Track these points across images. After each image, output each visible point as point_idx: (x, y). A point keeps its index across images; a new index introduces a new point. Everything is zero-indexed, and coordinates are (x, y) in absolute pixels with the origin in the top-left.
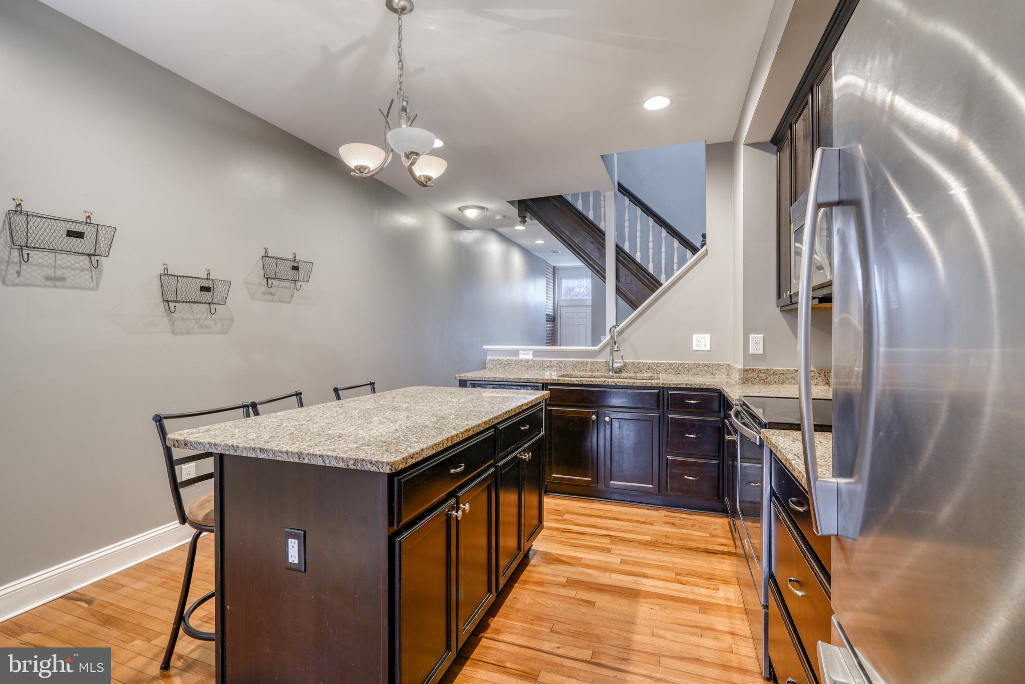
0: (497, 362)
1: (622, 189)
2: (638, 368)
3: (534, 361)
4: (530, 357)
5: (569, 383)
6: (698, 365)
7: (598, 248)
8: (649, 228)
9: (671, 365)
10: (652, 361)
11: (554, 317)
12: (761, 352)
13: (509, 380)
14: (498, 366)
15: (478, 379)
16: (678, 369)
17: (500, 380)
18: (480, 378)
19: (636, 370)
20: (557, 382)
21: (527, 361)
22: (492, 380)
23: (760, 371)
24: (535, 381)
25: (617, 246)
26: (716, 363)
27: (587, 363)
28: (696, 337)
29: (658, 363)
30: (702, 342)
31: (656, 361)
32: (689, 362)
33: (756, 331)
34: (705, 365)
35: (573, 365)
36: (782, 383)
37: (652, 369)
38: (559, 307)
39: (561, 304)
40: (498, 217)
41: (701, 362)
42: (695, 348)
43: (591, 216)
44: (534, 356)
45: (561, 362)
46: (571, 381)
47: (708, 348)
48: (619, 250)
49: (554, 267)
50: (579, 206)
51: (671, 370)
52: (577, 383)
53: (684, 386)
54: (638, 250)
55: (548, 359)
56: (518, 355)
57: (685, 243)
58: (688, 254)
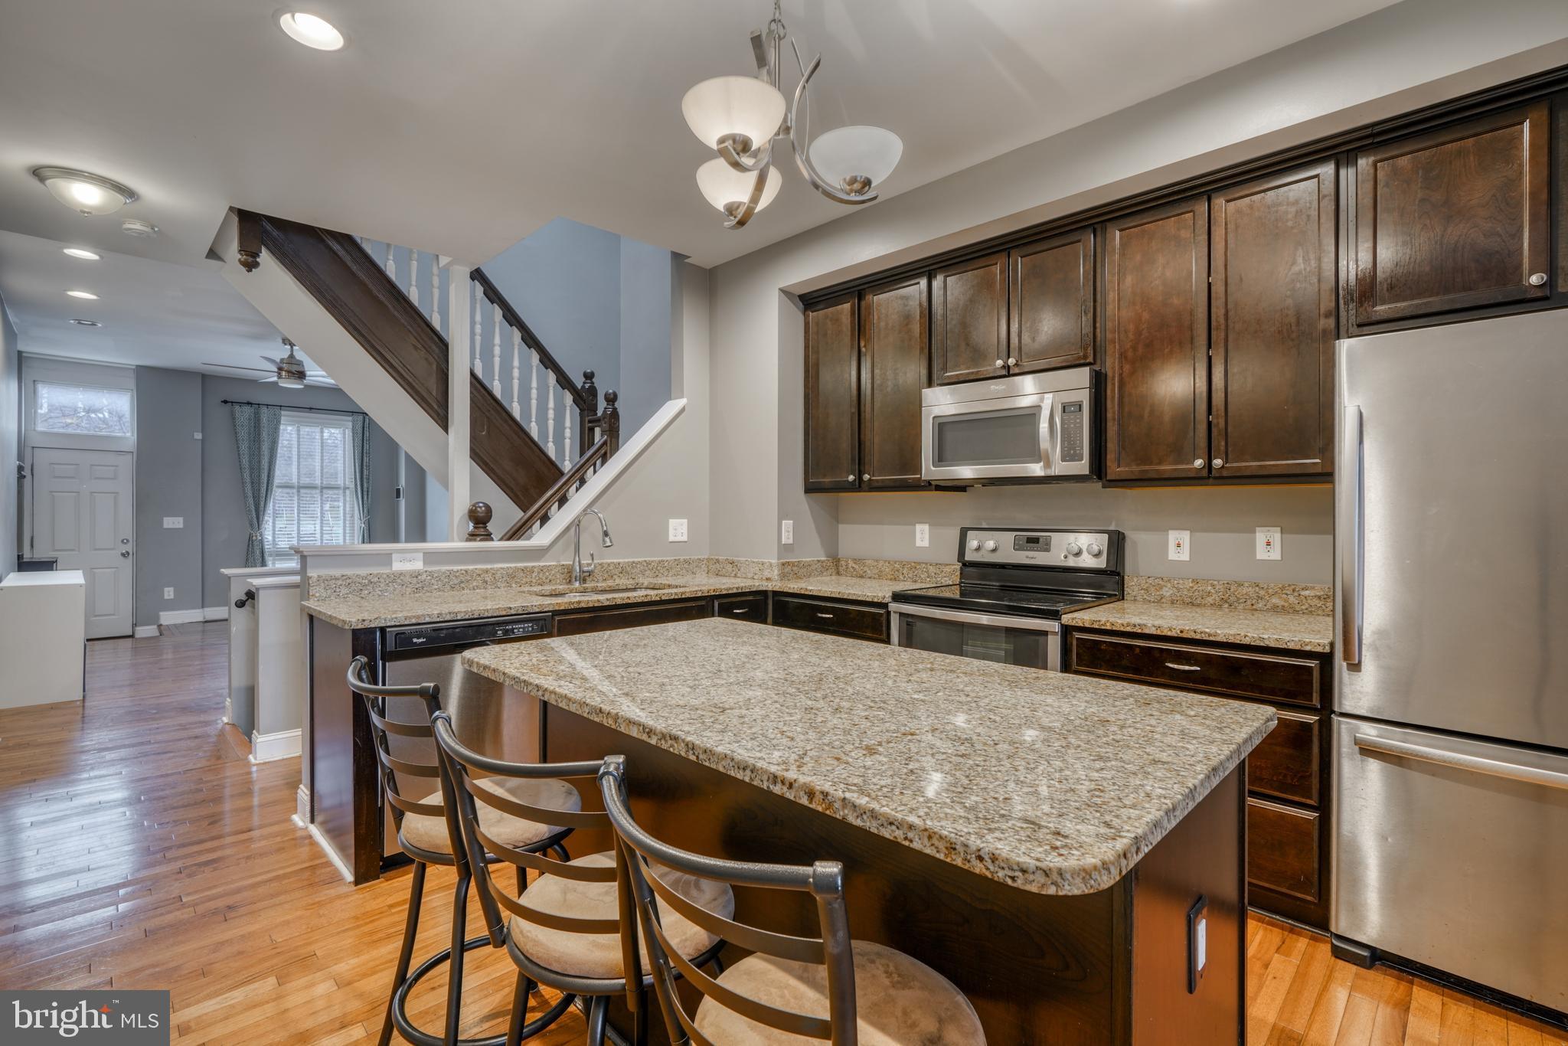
0: (340, 582)
4: (418, 565)
5: (596, 605)
6: (677, 562)
7: (427, 360)
8: (513, 345)
9: (648, 563)
10: (627, 560)
12: (791, 541)
13: (486, 615)
14: (344, 591)
17: (467, 617)
19: (606, 575)
20: (576, 606)
21: (416, 575)
22: (448, 618)
23: (793, 564)
24: (537, 610)
27: (532, 569)
28: (672, 523)
29: (634, 562)
30: (678, 529)
31: (631, 560)
32: (668, 558)
33: (787, 517)
34: (685, 561)
35: (508, 575)
37: (627, 572)
39: (38, 442)
41: (682, 558)
42: (671, 538)
44: (426, 563)
45: (487, 571)
47: (685, 538)
51: (649, 572)
54: (497, 379)
55: (459, 568)
56: (390, 564)
57: (564, 381)
58: (568, 398)
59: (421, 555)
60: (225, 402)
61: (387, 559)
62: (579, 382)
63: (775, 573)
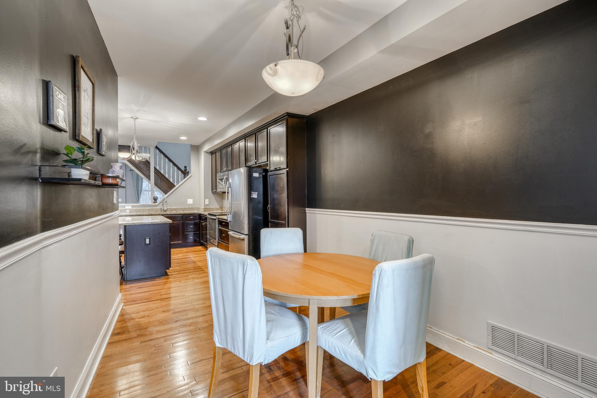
1: (157, 148)
2: (171, 210)
3: (132, 209)
4: (130, 207)
6: (189, 208)
7: (146, 167)
8: (166, 162)
9: (181, 208)
12: (208, 204)
16: (184, 209)
21: (130, 209)
23: (208, 208)
25: (154, 167)
26: (195, 207)
27: (154, 209)
28: (188, 200)
29: (178, 208)
30: (190, 201)
32: (187, 207)
33: (207, 199)
34: (191, 208)
35: (148, 210)
36: (213, 211)
37: (176, 210)
41: (190, 207)
42: (188, 203)
44: (132, 207)
45: (144, 209)
47: (192, 203)
48: (155, 168)
53: (190, 213)
54: (162, 169)
55: (138, 208)
56: (125, 207)
57: (179, 169)
58: (180, 172)
59: (131, 206)
60: (131, 170)
61: (125, 206)
62: (183, 169)
63: (203, 210)
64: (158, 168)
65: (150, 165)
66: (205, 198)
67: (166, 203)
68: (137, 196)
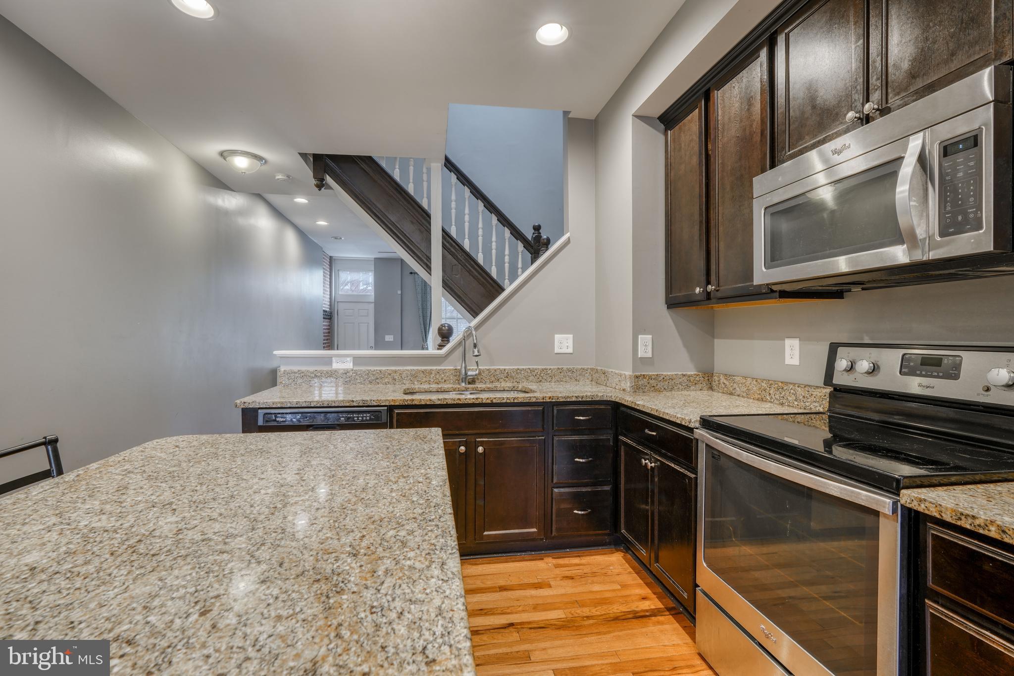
0: (297, 375)
1: (449, 164)
2: (495, 376)
3: (356, 372)
4: (349, 365)
6: (561, 370)
7: (420, 230)
8: (479, 212)
9: (532, 371)
10: (511, 367)
11: (331, 313)
12: (649, 355)
13: (333, 405)
14: (300, 381)
15: (279, 406)
16: (541, 376)
17: (318, 405)
18: (282, 403)
19: (493, 379)
20: (410, 403)
21: (346, 372)
22: (304, 405)
23: (650, 377)
24: (375, 404)
25: (443, 230)
26: (580, 367)
27: (430, 372)
28: (557, 337)
29: (518, 369)
30: (564, 343)
31: (516, 367)
32: (552, 367)
33: (645, 332)
34: (569, 370)
35: (412, 375)
36: (672, 389)
37: (511, 377)
38: (336, 303)
39: (337, 300)
40: (280, 177)
41: (565, 367)
42: (557, 350)
43: (411, 189)
44: (354, 364)
46: (430, 400)
47: (570, 350)
48: (446, 234)
49: (331, 258)
50: (397, 175)
51: (532, 377)
52: (439, 402)
53: (574, 399)
54: (467, 237)
55: (376, 368)
56: (330, 363)
57: (517, 234)
58: (520, 246)
59: (352, 358)
60: (411, 273)
61: (328, 361)
62: (529, 234)
63: (627, 385)
64: (453, 232)
65: (430, 223)
66: (638, 329)
67: (476, 351)
68: (423, 330)
